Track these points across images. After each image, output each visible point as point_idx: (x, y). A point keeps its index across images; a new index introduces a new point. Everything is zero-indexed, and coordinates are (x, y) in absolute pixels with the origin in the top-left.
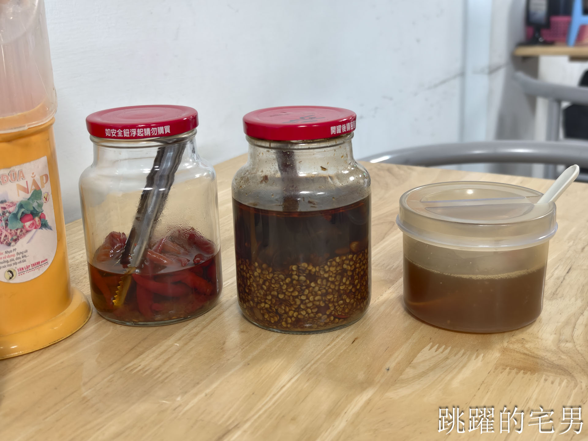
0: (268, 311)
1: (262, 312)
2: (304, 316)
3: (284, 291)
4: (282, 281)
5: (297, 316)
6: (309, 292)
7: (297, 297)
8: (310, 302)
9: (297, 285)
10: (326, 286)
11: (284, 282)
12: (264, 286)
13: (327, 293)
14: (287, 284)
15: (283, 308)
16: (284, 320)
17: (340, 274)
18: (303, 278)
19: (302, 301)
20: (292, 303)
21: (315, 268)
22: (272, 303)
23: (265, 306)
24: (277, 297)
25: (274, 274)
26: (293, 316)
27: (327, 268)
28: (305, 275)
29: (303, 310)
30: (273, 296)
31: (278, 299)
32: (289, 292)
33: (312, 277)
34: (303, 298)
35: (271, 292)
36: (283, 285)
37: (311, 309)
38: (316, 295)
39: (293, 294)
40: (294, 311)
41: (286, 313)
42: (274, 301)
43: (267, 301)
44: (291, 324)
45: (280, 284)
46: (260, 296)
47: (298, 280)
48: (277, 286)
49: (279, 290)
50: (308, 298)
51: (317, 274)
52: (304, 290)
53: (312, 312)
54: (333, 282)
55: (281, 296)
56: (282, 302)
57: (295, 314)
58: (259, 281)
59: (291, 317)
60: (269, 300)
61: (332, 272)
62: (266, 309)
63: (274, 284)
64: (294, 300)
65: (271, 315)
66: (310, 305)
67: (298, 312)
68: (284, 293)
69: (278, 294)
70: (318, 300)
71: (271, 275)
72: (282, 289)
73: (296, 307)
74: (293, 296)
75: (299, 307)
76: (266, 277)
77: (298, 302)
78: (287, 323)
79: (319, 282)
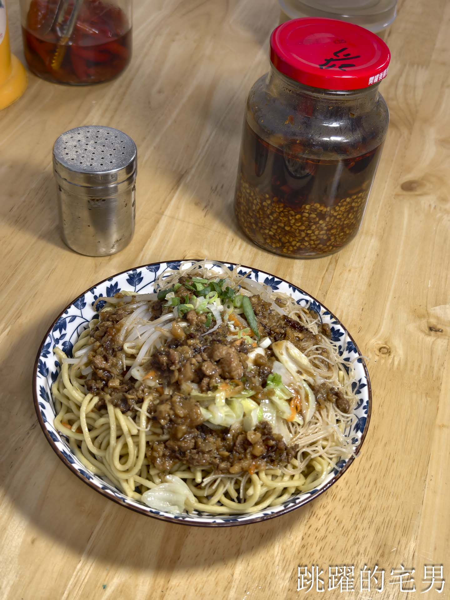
0: (271, 237)
1: (264, 236)
2: (306, 246)
3: (292, 225)
4: (292, 216)
5: (299, 246)
6: (316, 228)
7: (303, 231)
8: (315, 235)
9: (305, 221)
10: (333, 222)
11: (293, 218)
12: (271, 216)
13: (332, 228)
14: (296, 219)
15: (287, 238)
16: (286, 247)
17: (347, 211)
18: (313, 216)
19: (307, 235)
20: (297, 235)
21: (327, 208)
22: (276, 232)
23: (268, 233)
24: (284, 228)
25: (284, 209)
26: (295, 245)
27: (337, 208)
28: (316, 213)
29: (306, 241)
30: (279, 227)
31: (283, 230)
32: (297, 226)
33: (322, 216)
34: (309, 232)
35: (277, 223)
36: (291, 220)
37: (314, 241)
38: (322, 230)
39: (300, 228)
40: (298, 242)
41: (289, 242)
42: (279, 231)
43: (272, 229)
44: (292, 251)
45: (288, 218)
46: (265, 223)
47: (308, 218)
48: (285, 219)
49: (286, 223)
50: (313, 232)
51: (327, 213)
52: (311, 226)
53: (314, 244)
54: (340, 219)
55: (287, 228)
56: (287, 233)
57: (298, 244)
58: (267, 211)
59: (293, 246)
60: (274, 229)
61: (341, 211)
62: (270, 235)
63: (283, 217)
64: (299, 233)
65: (274, 241)
66: (314, 238)
67: (301, 242)
68: (291, 227)
69: (285, 226)
70: (323, 234)
71: (281, 209)
72: (290, 223)
73: (300, 238)
74: (299, 230)
75: (303, 239)
76: (275, 210)
77: (303, 234)
78: (288, 249)
79: (327, 219)
